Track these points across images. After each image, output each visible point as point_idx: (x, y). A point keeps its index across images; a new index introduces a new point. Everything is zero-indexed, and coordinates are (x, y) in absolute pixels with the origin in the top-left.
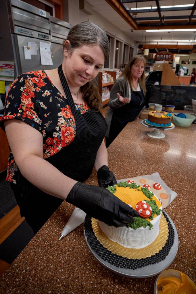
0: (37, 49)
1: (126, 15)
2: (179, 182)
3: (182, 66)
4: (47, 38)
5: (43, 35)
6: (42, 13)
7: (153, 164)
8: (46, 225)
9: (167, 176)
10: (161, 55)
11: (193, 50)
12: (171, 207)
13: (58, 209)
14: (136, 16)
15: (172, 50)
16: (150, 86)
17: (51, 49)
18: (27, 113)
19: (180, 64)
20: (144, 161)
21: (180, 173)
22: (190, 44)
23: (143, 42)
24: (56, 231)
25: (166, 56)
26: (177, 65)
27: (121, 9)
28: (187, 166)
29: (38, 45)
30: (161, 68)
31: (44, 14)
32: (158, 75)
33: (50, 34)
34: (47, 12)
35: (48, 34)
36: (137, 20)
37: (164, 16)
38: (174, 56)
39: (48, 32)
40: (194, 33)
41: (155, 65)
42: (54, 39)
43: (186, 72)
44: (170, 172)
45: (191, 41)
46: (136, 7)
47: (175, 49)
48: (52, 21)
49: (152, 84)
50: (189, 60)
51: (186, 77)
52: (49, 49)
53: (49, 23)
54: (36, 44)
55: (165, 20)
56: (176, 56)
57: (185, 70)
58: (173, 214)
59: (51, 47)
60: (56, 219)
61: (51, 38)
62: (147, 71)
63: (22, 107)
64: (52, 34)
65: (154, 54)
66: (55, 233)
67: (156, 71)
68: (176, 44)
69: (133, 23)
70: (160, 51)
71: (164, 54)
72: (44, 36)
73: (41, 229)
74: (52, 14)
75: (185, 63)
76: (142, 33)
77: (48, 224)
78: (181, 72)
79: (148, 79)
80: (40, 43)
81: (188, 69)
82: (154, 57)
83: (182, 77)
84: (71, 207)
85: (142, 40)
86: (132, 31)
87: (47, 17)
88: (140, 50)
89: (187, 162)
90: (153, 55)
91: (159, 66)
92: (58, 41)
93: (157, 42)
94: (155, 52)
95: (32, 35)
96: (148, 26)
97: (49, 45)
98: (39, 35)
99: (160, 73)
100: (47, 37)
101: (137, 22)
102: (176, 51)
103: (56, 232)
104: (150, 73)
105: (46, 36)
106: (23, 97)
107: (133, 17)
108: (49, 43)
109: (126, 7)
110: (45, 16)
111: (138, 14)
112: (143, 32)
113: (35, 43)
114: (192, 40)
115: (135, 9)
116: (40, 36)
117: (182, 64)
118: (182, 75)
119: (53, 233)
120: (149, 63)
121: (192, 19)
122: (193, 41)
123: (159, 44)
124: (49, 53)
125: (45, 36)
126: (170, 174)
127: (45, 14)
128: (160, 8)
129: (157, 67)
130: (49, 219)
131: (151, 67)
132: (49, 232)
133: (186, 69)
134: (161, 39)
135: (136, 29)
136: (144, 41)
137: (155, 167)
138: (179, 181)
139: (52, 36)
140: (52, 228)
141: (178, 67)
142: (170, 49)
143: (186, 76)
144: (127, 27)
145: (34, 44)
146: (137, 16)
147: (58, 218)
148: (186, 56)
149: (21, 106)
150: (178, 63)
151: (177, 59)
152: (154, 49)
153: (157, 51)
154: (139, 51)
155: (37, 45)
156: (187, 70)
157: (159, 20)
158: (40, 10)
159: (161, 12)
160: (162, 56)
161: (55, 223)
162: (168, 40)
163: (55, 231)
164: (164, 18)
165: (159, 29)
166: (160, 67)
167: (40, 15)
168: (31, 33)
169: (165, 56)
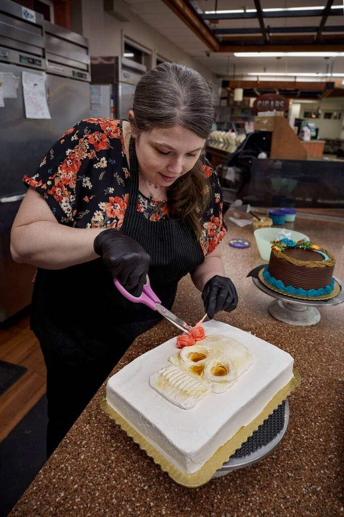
0: (17, 86)
1: (197, 22)
2: (326, 363)
3: (306, 122)
4: (38, 65)
5: (29, 58)
6: (28, 14)
7: (267, 324)
8: (34, 487)
9: (299, 351)
10: (265, 100)
11: (325, 91)
12: (315, 424)
13: (63, 442)
14: (215, 26)
15: (286, 91)
16: (250, 162)
17: (46, 86)
18: (57, 191)
19: (302, 118)
20: (249, 319)
21: (324, 343)
22: (319, 80)
23: (230, 77)
24: (57, 500)
25: (274, 103)
26: (296, 120)
27: (188, 12)
28: (338, 327)
29: (19, 78)
30: (270, 125)
31: (32, 17)
32: (264, 139)
33: (44, 57)
34: (38, 13)
35: (39, 56)
36: (218, 34)
37: (269, 26)
38: (291, 103)
39: (40, 52)
40: (325, 60)
41: (257, 119)
42: (52, 67)
43: (314, 134)
44: (304, 340)
45: (320, 75)
46: (216, 10)
47: (291, 89)
48: (48, 31)
49: (252, 157)
50: (318, 110)
51: (314, 143)
52: (42, 88)
53: (42, 35)
54: (14, 76)
55: (271, 34)
56: (294, 103)
57: (313, 130)
58: (321, 440)
59: (46, 83)
60: (57, 469)
61: (46, 64)
62: (240, 131)
63: (56, 177)
64: (48, 57)
65: (253, 100)
66: (57, 508)
67: (260, 132)
68: (293, 80)
69: (210, 39)
70: (263, 93)
71: (270, 98)
72: (31, 61)
73: (23, 500)
74: (47, 18)
75: (311, 117)
76: (227, 58)
77: (39, 485)
78: (306, 134)
79: (245, 147)
80: (24, 73)
81: (318, 127)
82: (251, 105)
83: (308, 143)
84: (93, 436)
85: (228, 71)
86: (208, 55)
87: (39, 23)
88: (224, 90)
89: (337, 318)
90: (249, 101)
91: (265, 122)
92: (61, 72)
93: (258, 76)
94: (254, 95)
95: (6, 57)
96: (240, 45)
97: (42, 79)
98: (21, 57)
99: (269, 134)
100: (37, 62)
101: (219, 37)
102: (292, 92)
103: (59, 502)
104: (247, 135)
105: (37, 60)
106: (64, 166)
107: (210, 27)
108: (41, 75)
109: (197, 8)
110: (33, 20)
111: (220, 21)
112: (229, 57)
113: (12, 73)
114: (323, 73)
115: (213, 12)
116: (23, 61)
117: (306, 119)
118: (307, 138)
119: (50, 506)
120: (243, 115)
121: (324, 33)
122: (325, 75)
123: (261, 79)
124: (42, 94)
125: (33, 60)
126: (305, 346)
127: (34, 17)
128: (263, 12)
129: (263, 123)
130: (41, 471)
131: (247, 123)
132: (41, 504)
133: (315, 128)
134: (265, 70)
135: (215, 51)
136: (231, 73)
137: (272, 330)
138: (324, 360)
139: (49, 61)
140: (50, 494)
141: (298, 123)
142: (283, 89)
143: (314, 141)
144: (199, 47)
145: (10, 75)
146: (217, 25)
147: (63, 466)
148: (313, 104)
149: (54, 176)
150: (297, 117)
151: (296, 109)
152: (252, 90)
153: (258, 93)
154: (222, 92)
155: (16, 78)
156: (317, 130)
157: (260, 35)
158: (24, 9)
159: (265, 20)
160: (267, 102)
161: (55, 480)
162: (277, 72)
163: (55, 500)
164: (269, 30)
165: (259, 51)
166: (267, 124)
167: (24, 17)
168: (5, 54)
169: (272, 103)
